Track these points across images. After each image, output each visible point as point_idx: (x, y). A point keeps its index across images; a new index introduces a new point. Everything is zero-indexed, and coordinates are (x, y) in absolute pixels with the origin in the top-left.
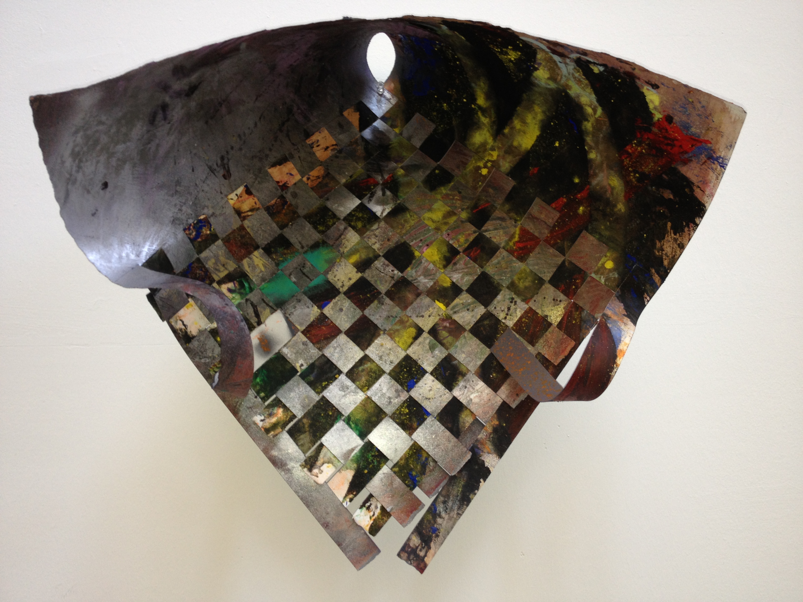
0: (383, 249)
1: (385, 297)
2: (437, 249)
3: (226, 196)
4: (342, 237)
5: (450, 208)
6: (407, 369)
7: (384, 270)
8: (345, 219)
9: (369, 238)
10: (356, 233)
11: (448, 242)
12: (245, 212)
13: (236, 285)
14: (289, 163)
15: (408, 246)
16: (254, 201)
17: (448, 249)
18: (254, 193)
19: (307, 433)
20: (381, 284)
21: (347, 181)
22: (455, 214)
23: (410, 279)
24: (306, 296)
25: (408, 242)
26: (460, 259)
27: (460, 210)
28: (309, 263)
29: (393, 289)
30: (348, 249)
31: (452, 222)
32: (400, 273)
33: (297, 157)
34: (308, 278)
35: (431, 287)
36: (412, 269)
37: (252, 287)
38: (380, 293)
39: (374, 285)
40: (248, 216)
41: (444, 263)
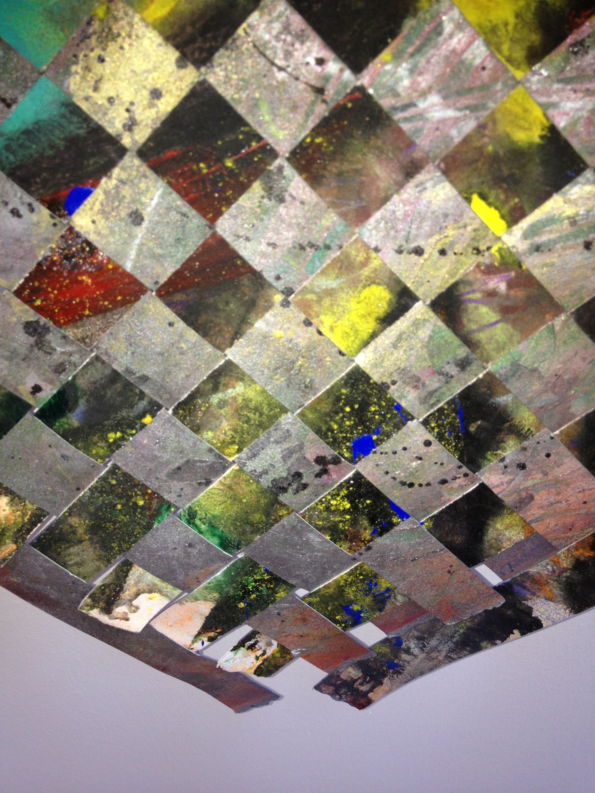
6: (352, 407)
19: (86, 544)
20: (275, 115)
23: (386, 102)
29: (318, 140)
32: (348, 74)
35: (466, 140)
38: (271, 154)
39: (249, 119)
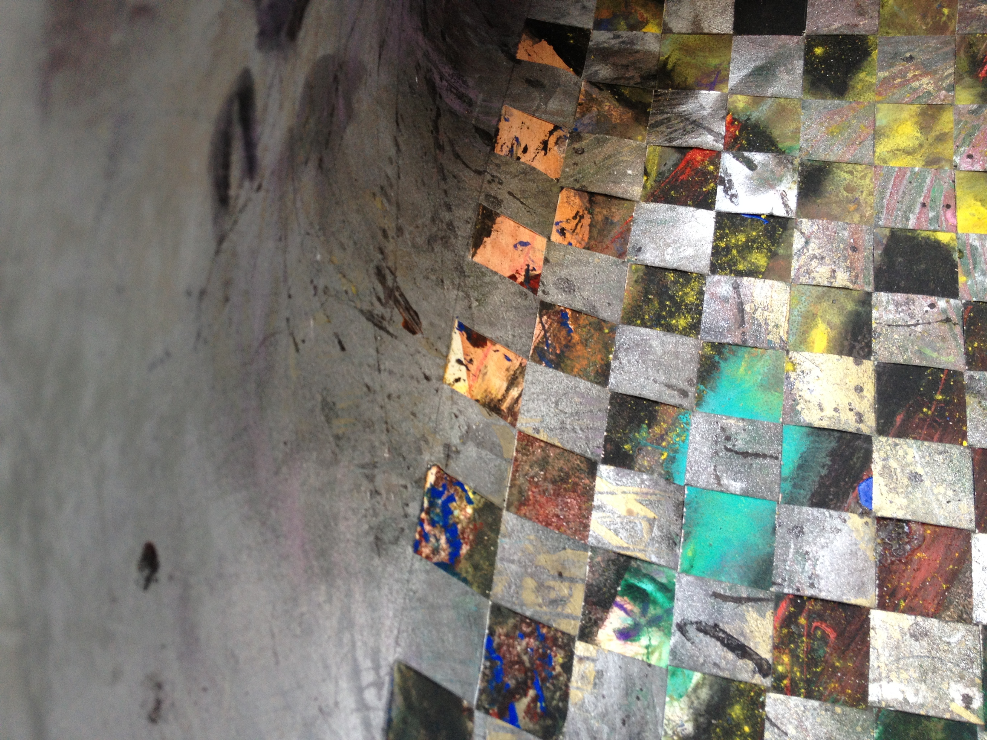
0: (861, 276)
1: (977, 374)
3: (441, 378)
4: (747, 308)
5: (917, 105)
7: (911, 316)
8: (714, 269)
9: (808, 272)
10: (769, 282)
12: (504, 397)
13: (629, 607)
14: (499, 220)
15: (909, 234)
16: (499, 355)
18: (488, 335)
20: (937, 351)
21: (644, 187)
24: (803, 504)
25: (899, 226)
27: (943, 93)
28: (732, 422)
29: (975, 344)
30: (785, 326)
31: (952, 126)
32: (952, 302)
33: (507, 196)
34: (764, 456)
36: (968, 274)
37: (663, 580)
38: (957, 374)
39: (924, 363)
40: (516, 401)
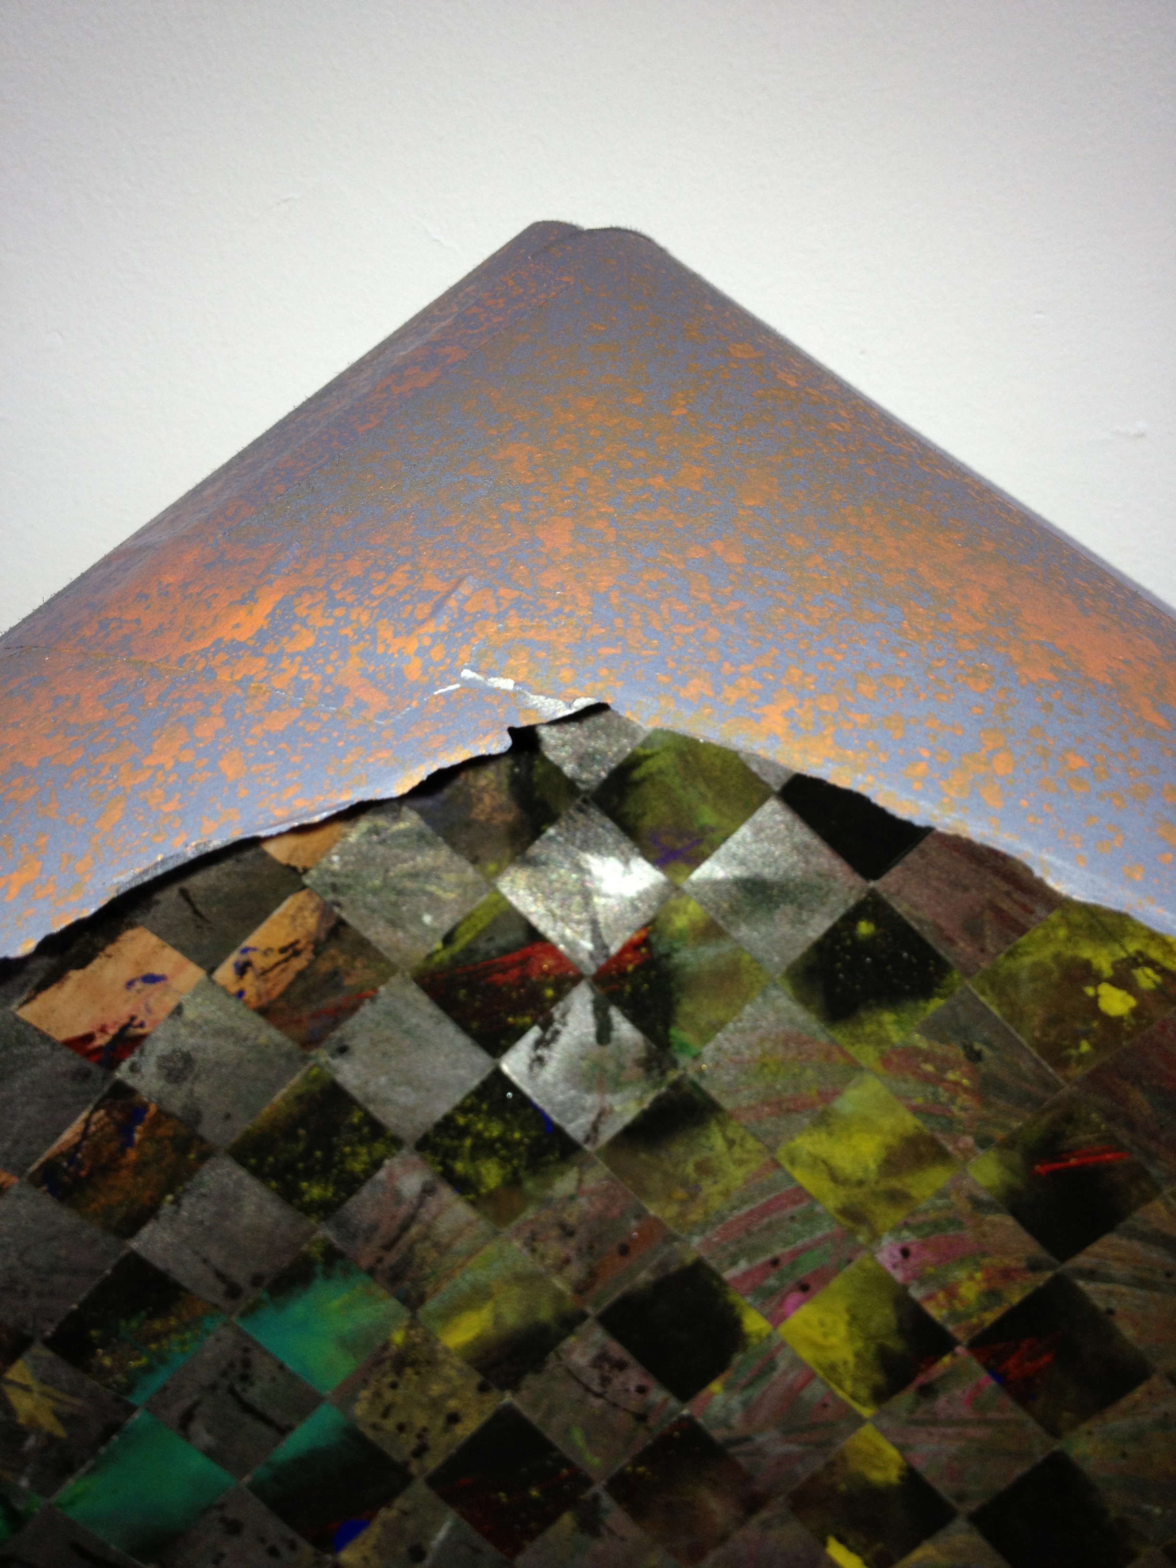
0: (596, 1290)
1: (607, 1501)
2: (848, 1310)
4: (415, 1229)
5: (918, 1123)
7: (605, 1381)
10: (472, 1213)
11: (905, 1288)
15: (715, 1283)
17: (900, 1321)
20: (589, 1442)
21: (429, 956)
22: (941, 1156)
23: (718, 1434)
25: (713, 1264)
26: (952, 1374)
27: (969, 1140)
28: (266, 1360)
29: (641, 1469)
31: (928, 1192)
32: (673, 1403)
34: (270, 1423)
35: (815, 1478)
36: (729, 1387)
38: (583, 1482)
39: (559, 1444)
41: (879, 1378)
